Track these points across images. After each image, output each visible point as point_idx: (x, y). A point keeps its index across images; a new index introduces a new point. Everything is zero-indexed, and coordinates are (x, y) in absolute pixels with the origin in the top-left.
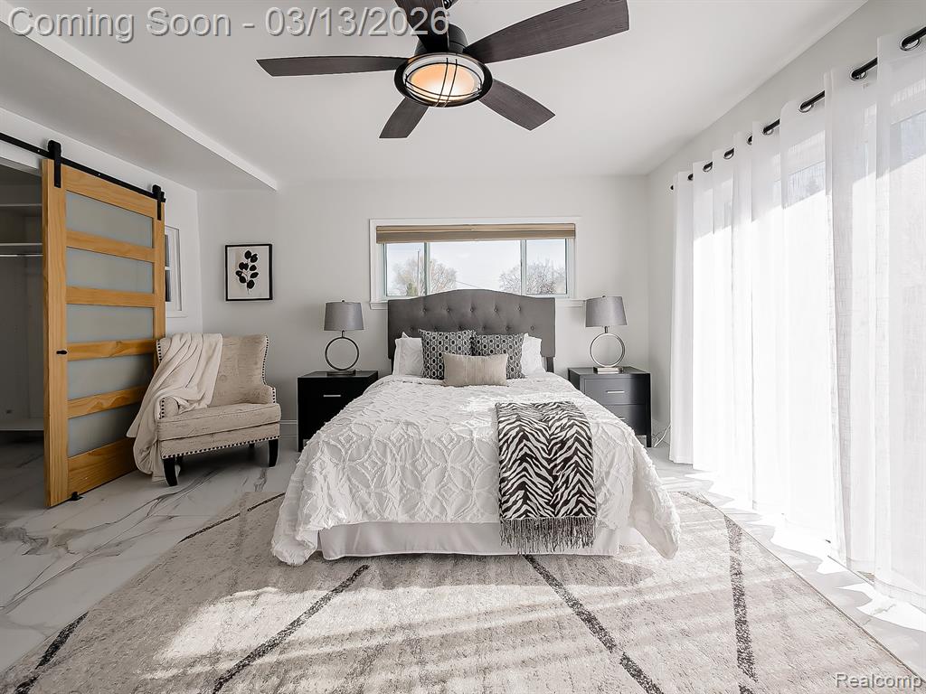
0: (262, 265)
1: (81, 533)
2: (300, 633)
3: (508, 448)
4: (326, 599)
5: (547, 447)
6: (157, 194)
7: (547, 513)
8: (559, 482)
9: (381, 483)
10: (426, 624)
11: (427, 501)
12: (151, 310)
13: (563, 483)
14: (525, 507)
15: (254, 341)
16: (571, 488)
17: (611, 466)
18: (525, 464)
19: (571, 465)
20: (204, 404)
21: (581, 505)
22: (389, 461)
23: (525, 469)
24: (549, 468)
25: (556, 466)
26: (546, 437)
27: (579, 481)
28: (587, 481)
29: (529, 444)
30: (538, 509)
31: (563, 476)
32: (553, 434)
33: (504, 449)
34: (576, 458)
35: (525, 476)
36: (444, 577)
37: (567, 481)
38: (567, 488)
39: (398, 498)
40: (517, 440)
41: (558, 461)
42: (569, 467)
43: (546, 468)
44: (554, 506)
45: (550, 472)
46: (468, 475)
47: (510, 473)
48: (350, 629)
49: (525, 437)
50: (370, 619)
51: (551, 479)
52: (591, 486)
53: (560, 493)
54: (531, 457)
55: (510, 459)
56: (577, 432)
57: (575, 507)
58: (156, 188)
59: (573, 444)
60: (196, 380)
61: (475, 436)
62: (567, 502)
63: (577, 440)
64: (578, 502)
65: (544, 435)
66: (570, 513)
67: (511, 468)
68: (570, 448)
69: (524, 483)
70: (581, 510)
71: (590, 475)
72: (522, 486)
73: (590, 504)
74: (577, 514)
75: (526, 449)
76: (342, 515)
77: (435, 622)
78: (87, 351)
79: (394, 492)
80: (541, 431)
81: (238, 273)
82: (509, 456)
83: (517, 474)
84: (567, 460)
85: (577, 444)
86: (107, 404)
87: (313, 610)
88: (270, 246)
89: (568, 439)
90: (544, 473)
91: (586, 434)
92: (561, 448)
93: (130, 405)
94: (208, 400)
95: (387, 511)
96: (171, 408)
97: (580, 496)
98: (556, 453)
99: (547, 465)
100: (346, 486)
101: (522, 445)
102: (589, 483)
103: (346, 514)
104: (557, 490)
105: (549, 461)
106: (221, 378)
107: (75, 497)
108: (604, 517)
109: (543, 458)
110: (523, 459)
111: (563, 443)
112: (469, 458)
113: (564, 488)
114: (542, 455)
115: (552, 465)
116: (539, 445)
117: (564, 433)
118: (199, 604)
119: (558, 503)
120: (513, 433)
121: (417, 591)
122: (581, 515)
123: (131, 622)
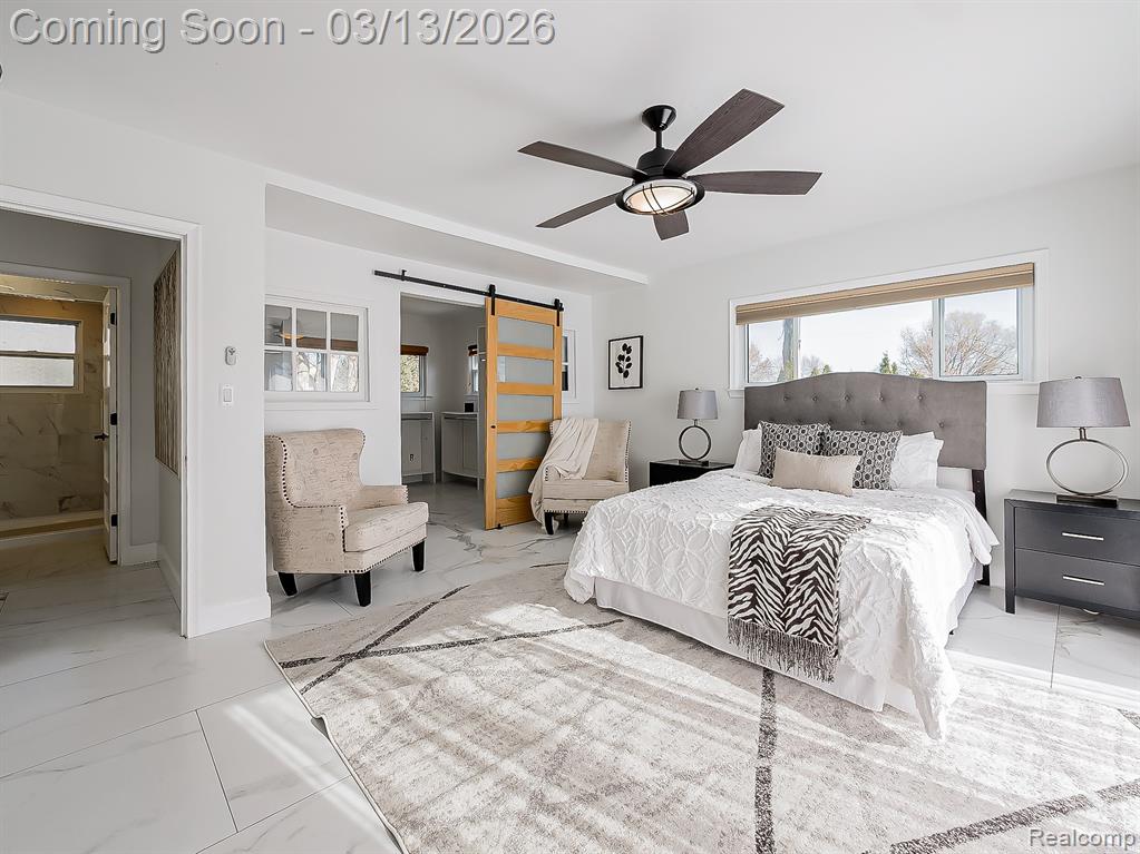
0: (635, 355)
1: (491, 547)
2: (552, 637)
3: (739, 545)
4: (581, 627)
5: (783, 554)
6: (557, 306)
7: (777, 624)
8: (792, 596)
9: (633, 553)
10: (628, 669)
11: (667, 579)
12: (550, 398)
13: (797, 599)
14: (752, 611)
15: (619, 426)
16: (806, 606)
17: (864, 594)
18: (756, 566)
19: (808, 580)
20: (578, 476)
21: (815, 629)
22: (640, 534)
23: (755, 572)
24: (782, 577)
25: (789, 577)
26: (783, 543)
27: (816, 602)
28: (826, 604)
29: (762, 546)
30: (767, 618)
31: (798, 590)
32: (792, 542)
33: (735, 545)
34: (814, 574)
35: (754, 578)
36: (673, 651)
37: (802, 596)
38: (801, 605)
39: (646, 569)
40: (750, 539)
41: (792, 573)
42: (805, 582)
43: (778, 576)
44: (784, 620)
45: (783, 582)
46: (703, 563)
47: (739, 571)
48: (580, 648)
49: (760, 538)
50: (596, 649)
51: (783, 590)
52: (829, 610)
53: (792, 607)
54: (764, 561)
55: (741, 557)
56: (823, 546)
57: (809, 629)
58: (557, 301)
59: (814, 557)
60: (574, 456)
61: (713, 527)
62: (799, 621)
63: (819, 554)
64: (813, 625)
65: (781, 541)
66: (804, 633)
67: (740, 566)
68: (808, 561)
69: (753, 586)
70: (815, 634)
71: (829, 598)
72: (751, 588)
73: (826, 631)
74: (810, 637)
75: (758, 551)
76: (601, 569)
77: (635, 671)
78: (508, 427)
79: (642, 563)
80: (780, 536)
81: (618, 364)
82: (740, 553)
83: (747, 575)
84: (803, 574)
85: (818, 559)
86: (520, 467)
87: (569, 630)
88: (642, 337)
89: (808, 551)
90: (776, 581)
91: (834, 549)
92: (798, 559)
93: (531, 470)
94: (583, 473)
95: (636, 577)
96: (552, 475)
97: (816, 618)
98: (790, 564)
99: (779, 572)
100: (610, 548)
101: (755, 546)
102: (827, 607)
103: (604, 570)
104: (789, 604)
105: (784, 570)
106: (593, 457)
107: (499, 527)
108: (852, 655)
109: (776, 564)
110: (755, 560)
111: (802, 554)
112: (704, 548)
113: (797, 604)
114: (775, 562)
115: (786, 575)
116: (773, 550)
117: (805, 544)
118: (517, 601)
119: (789, 618)
120: (749, 532)
121: (643, 649)
122: (815, 641)
123: (483, 596)
